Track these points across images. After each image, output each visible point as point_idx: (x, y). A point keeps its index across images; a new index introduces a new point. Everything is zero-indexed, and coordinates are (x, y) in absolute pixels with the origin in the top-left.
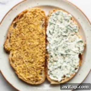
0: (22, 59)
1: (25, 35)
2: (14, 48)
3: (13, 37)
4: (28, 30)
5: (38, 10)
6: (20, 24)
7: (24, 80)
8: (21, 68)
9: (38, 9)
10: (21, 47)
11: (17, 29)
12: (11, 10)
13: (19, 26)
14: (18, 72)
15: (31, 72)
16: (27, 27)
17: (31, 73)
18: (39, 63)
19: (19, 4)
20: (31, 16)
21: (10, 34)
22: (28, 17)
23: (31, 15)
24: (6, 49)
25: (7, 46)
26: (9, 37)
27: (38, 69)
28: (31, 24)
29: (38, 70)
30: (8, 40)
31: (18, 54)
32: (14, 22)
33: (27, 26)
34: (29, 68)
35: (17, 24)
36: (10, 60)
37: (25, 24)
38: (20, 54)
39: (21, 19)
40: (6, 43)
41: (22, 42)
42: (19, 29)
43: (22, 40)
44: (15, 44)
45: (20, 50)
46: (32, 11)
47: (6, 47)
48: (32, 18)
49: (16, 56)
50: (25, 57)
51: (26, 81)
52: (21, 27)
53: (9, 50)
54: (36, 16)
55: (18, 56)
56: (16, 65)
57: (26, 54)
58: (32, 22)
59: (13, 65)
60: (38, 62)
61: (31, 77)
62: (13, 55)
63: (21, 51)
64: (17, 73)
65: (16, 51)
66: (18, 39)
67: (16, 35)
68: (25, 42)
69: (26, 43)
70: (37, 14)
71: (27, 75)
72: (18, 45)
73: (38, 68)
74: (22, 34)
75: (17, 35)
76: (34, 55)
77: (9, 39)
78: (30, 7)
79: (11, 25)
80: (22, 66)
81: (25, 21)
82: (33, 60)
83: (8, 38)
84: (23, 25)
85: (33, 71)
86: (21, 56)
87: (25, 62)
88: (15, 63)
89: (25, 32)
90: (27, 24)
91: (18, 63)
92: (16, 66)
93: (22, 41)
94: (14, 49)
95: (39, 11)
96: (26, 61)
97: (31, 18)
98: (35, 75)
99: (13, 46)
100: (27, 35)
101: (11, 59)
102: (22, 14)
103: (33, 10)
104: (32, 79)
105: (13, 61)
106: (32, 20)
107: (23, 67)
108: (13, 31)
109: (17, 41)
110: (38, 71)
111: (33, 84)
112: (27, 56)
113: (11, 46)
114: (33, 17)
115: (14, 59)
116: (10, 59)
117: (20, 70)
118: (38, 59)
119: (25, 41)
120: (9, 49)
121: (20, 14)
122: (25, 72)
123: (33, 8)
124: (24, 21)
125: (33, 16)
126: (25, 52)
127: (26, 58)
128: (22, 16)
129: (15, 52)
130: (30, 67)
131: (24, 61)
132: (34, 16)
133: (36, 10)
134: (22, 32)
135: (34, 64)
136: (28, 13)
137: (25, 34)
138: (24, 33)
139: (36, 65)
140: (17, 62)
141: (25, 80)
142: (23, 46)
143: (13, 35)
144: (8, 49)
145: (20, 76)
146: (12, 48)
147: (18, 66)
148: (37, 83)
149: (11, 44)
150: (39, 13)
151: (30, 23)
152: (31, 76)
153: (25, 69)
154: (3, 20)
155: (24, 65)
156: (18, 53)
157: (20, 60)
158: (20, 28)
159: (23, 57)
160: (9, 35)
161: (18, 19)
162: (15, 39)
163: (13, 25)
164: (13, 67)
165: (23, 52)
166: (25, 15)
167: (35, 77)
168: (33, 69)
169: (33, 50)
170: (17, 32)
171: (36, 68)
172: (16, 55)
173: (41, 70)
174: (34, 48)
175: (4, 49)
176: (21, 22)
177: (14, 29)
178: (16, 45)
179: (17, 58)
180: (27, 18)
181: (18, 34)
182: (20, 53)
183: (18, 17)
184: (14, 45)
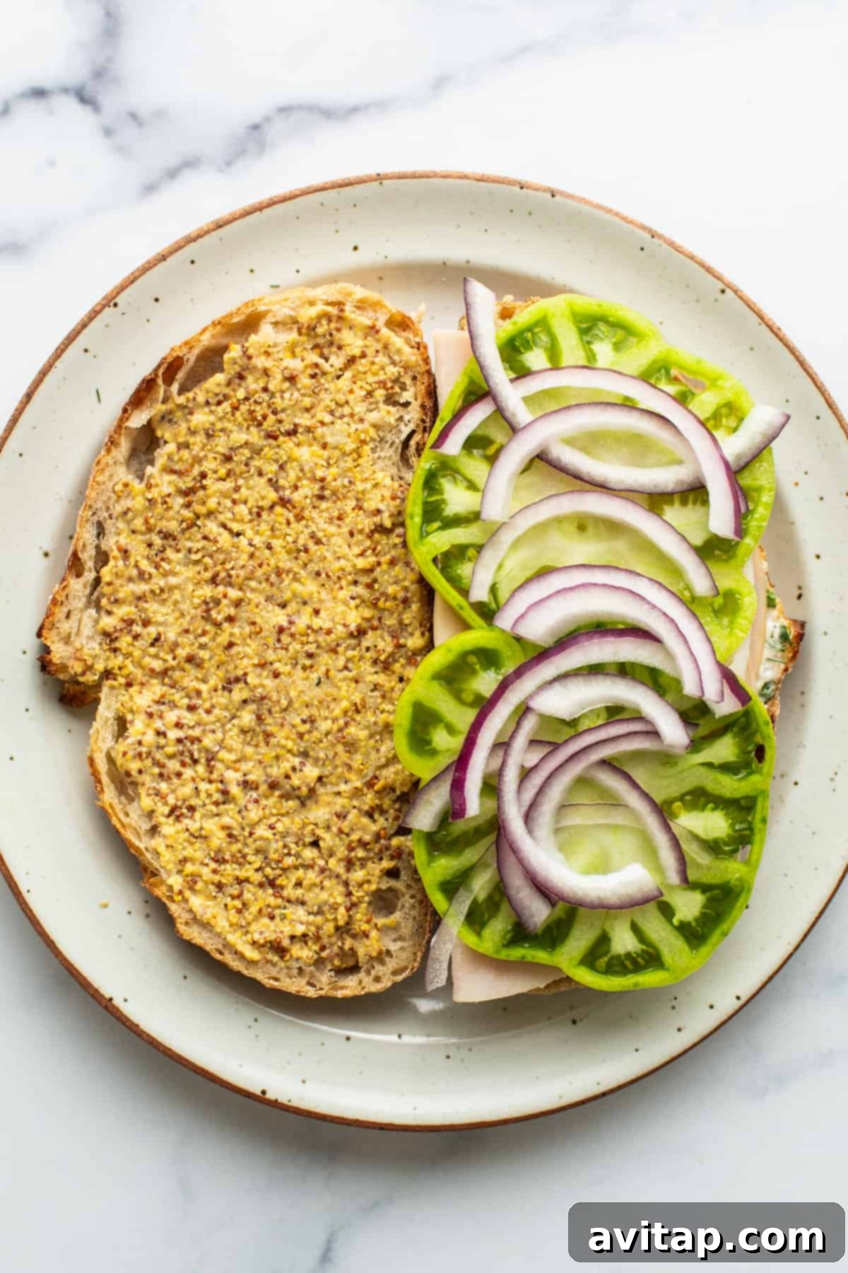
0: (211, 759)
1: (243, 541)
2: (139, 665)
3: (125, 553)
4: (272, 495)
5: (361, 306)
6: (193, 432)
7: (229, 959)
8: (197, 851)
9: (360, 292)
10: (203, 647)
11: (165, 484)
12: (110, 301)
13: (185, 454)
14: (176, 881)
15: (299, 884)
16: (256, 463)
17: (289, 892)
18: (369, 799)
19: (177, 248)
20: (295, 365)
21: (101, 531)
22: (266, 373)
23: (292, 349)
24: (64, 667)
25: (67, 640)
26: (88, 557)
27: (361, 853)
28: (292, 433)
29: (363, 862)
30: (78, 587)
31: (172, 716)
32: (138, 420)
33: (257, 452)
34: (275, 847)
35: (164, 432)
36: (95, 775)
37: (239, 437)
38: (189, 718)
39: (200, 394)
40: (60, 612)
41: (209, 605)
42: (186, 483)
43: (214, 581)
44: (146, 623)
45: (190, 679)
46: (308, 314)
47: (59, 652)
48: (305, 381)
49: (150, 738)
50: (234, 740)
51: (252, 963)
52: (198, 460)
53: (91, 678)
54: (337, 361)
55: (173, 734)
56: (151, 814)
57: (247, 718)
58: (304, 420)
59: (131, 820)
60: (357, 793)
61: (300, 929)
62: (122, 725)
63: (204, 688)
64: (160, 892)
65: (157, 689)
66: (173, 580)
67: (157, 541)
68: (238, 604)
69: (244, 614)
70: (353, 342)
71: (254, 909)
72: (171, 635)
73: (363, 844)
74: (212, 527)
75: (167, 536)
76: (325, 726)
77: (90, 576)
78: (285, 276)
79: (112, 443)
80: (211, 825)
81: (235, 408)
82: (311, 772)
83: (76, 565)
84: (221, 445)
85: (312, 876)
86: (197, 732)
87: (235, 790)
88: (147, 802)
89: (242, 510)
90: (255, 436)
91: (171, 800)
92: (154, 830)
93: (207, 591)
94: (139, 674)
95: (364, 320)
96: (246, 785)
97: (292, 379)
98: (334, 908)
99: (124, 642)
100: (256, 535)
101: (111, 760)
102: (206, 340)
103: (312, 303)
104: (304, 953)
105: (125, 784)
106: (307, 402)
107: (219, 839)
108: (126, 503)
109: (159, 595)
110: (358, 875)
111: (311, 993)
112: (259, 734)
113: (109, 637)
114: (316, 374)
115: (134, 766)
116: (102, 766)
117: (189, 868)
118: (357, 760)
119: (234, 593)
120: (89, 668)
121: (188, 345)
122: (240, 881)
123: (313, 284)
124: (226, 406)
125: (313, 357)
126: (239, 693)
127: (249, 750)
128: (211, 360)
129: (143, 699)
130: (284, 835)
131: (231, 776)
132: (325, 366)
133: (339, 304)
134: (210, 514)
135: (319, 813)
136: (266, 334)
137: (236, 527)
138: (225, 517)
139: (341, 816)
140: (163, 786)
141: (241, 956)
142: (223, 639)
143: (123, 540)
144: (77, 667)
145: (195, 920)
146: (117, 661)
147: (169, 828)
148: (351, 987)
149: (108, 622)
150: (373, 330)
151: (287, 426)
152: (298, 920)
153: (241, 860)
154: (29, 396)
155: (230, 817)
156: (174, 705)
157: (188, 773)
158: (196, 471)
159: (221, 744)
160: (88, 535)
161: (175, 387)
162: (142, 576)
163: (125, 446)
164: (129, 835)
165: (221, 698)
166: (235, 352)
167: (329, 928)
168: (309, 853)
169: (314, 676)
170: (160, 509)
171: (342, 852)
172: (158, 724)
173: (387, 864)
174: (325, 659)
175: (45, 664)
176: (201, 418)
177: (138, 486)
178: (152, 631)
179: (159, 756)
180: (253, 383)
181: (173, 526)
182: (191, 708)
183: (171, 368)
184: (137, 629)
